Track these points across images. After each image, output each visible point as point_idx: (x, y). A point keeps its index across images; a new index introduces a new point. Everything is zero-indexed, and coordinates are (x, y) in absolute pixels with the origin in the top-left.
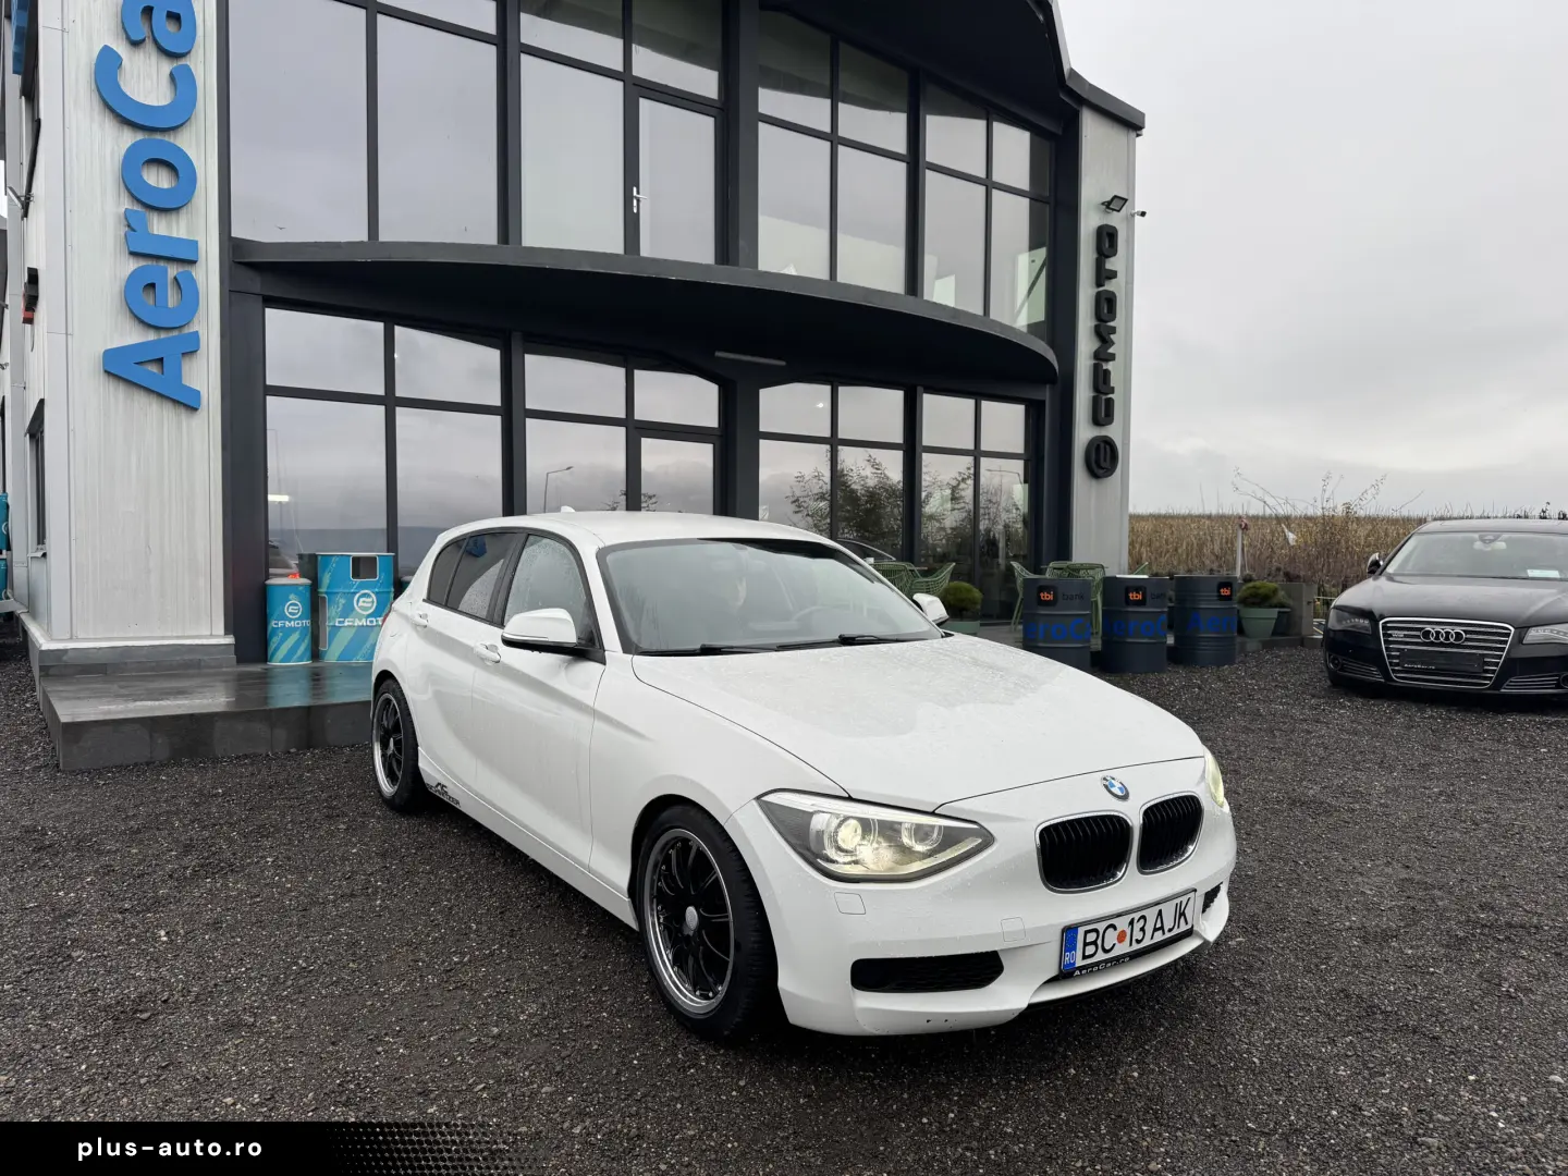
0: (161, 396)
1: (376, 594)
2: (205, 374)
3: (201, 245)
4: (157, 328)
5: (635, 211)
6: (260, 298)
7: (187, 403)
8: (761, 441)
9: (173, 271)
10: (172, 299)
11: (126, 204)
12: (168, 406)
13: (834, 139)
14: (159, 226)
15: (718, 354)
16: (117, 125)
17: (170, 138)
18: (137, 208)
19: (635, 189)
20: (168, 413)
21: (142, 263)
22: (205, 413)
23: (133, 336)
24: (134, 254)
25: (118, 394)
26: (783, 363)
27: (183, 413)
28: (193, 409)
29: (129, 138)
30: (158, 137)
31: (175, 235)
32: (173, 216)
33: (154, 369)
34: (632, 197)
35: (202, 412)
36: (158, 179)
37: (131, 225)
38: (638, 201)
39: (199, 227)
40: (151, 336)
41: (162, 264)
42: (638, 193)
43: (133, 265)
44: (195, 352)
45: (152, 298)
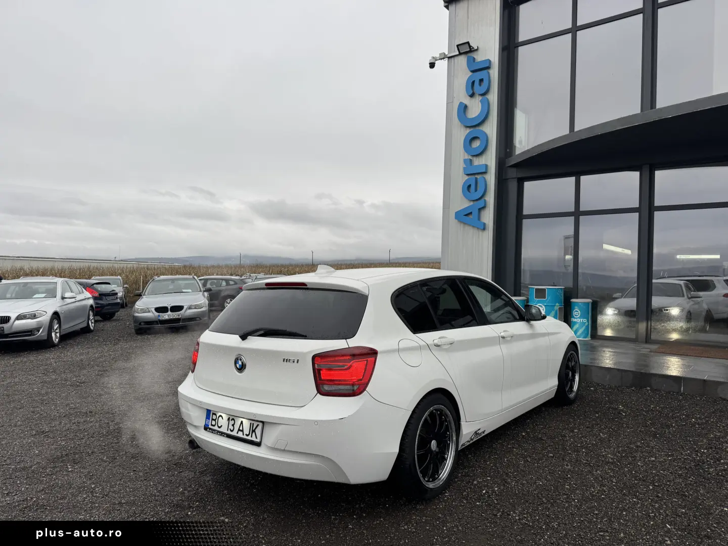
1: (545, 306)
3: (489, 165)
4: (472, 200)
6: (516, 180)
11: (467, 157)
12: (476, 230)
16: (465, 128)
17: (481, 128)
18: (469, 157)
22: (488, 231)
23: (466, 204)
24: (468, 175)
30: (477, 128)
31: (481, 164)
32: (480, 157)
36: (476, 144)
37: (468, 164)
39: (490, 160)
40: (470, 204)
43: (467, 178)
44: (484, 208)
45: (471, 190)
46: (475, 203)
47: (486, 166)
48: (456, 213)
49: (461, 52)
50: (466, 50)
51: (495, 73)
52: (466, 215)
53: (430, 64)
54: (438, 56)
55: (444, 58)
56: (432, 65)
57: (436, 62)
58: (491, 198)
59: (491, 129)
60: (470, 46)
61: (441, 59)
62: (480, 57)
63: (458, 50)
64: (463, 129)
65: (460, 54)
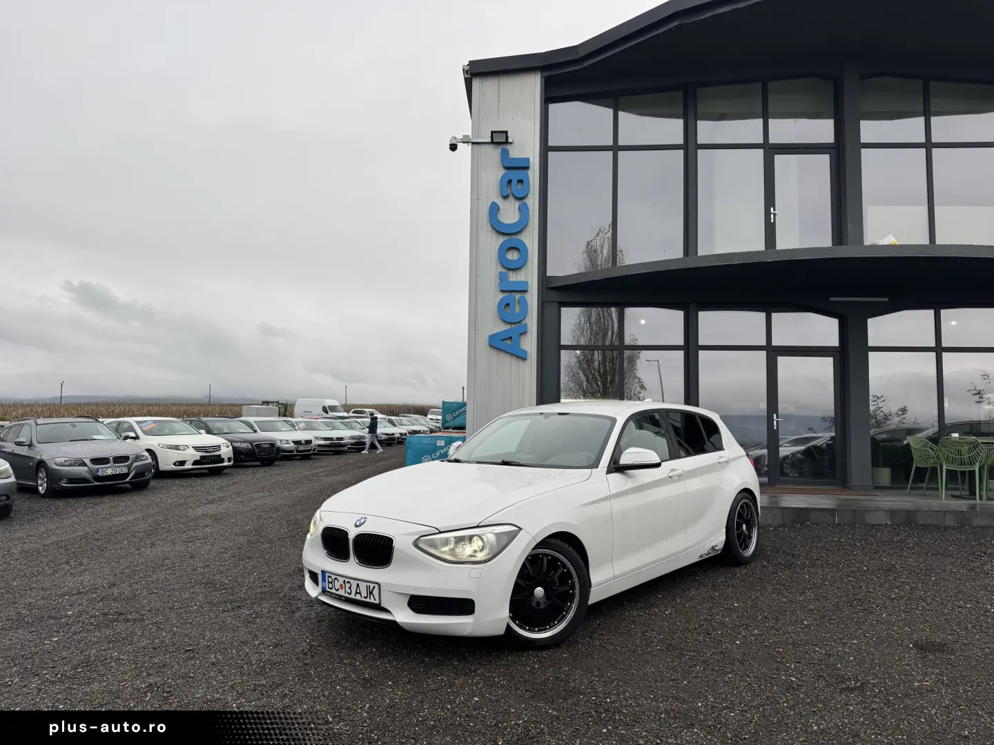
0: (511, 354)
2: (530, 344)
3: (530, 283)
4: (511, 323)
5: (772, 221)
6: (557, 304)
7: (522, 357)
8: (870, 353)
9: (518, 296)
10: (517, 310)
11: (500, 269)
12: (515, 358)
13: (929, 145)
14: (513, 277)
15: (832, 299)
16: (497, 235)
17: (518, 237)
18: (504, 270)
19: (772, 209)
20: (514, 361)
21: (505, 294)
22: (530, 360)
23: (501, 328)
24: (502, 291)
25: (494, 353)
26: (886, 299)
27: (520, 360)
28: (524, 359)
29: (502, 239)
30: (514, 237)
31: (519, 280)
32: (518, 272)
33: (508, 342)
34: (771, 213)
35: (528, 361)
36: (513, 256)
37: (502, 278)
38: (775, 215)
39: (530, 276)
40: (508, 327)
41: (513, 294)
42: (774, 210)
43: (502, 295)
44: (525, 333)
45: (509, 310)
46: (513, 326)
47: (526, 283)
48: (490, 336)
49: (495, 141)
50: (500, 139)
51: (534, 175)
52: (503, 340)
53: (450, 145)
54: (460, 137)
55: (468, 143)
56: (453, 147)
57: (458, 144)
58: (532, 323)
59: (530, 239)
60: (507, 137)
61: (464, 142)
62: (515, 153)
63: (492, 137)
64: (494, 235)
65: (492, 142)
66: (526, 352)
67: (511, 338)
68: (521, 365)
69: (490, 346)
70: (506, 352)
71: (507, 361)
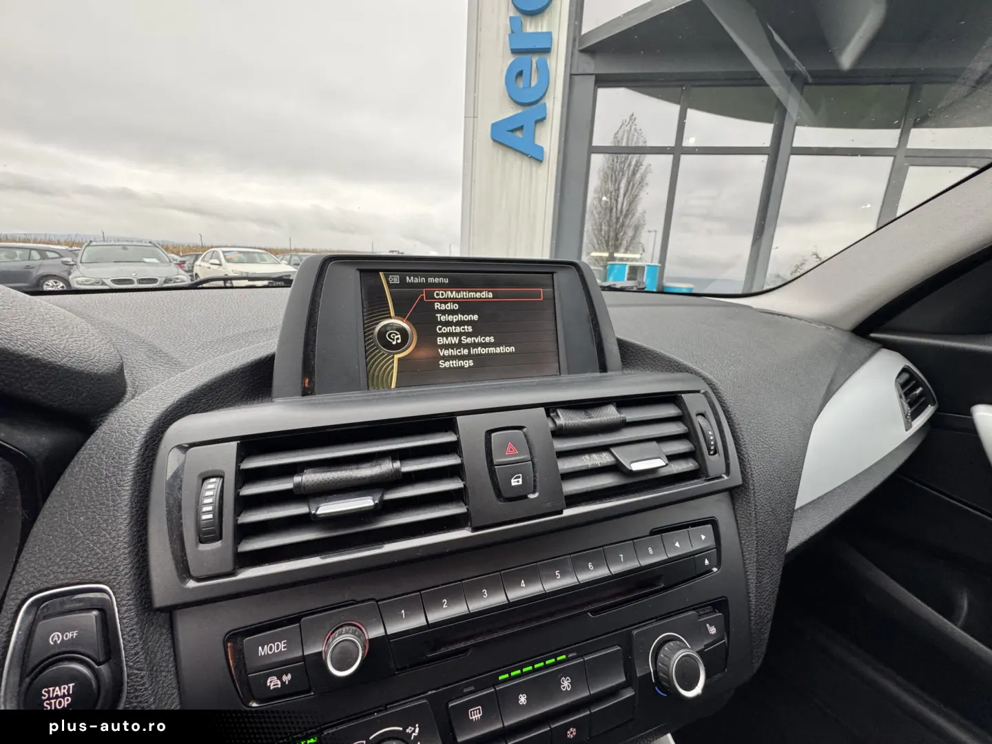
0: (523, 153)
2: (549, 138)
3: (556, 35)
4: (522, 105)
7: (537, 157)
9: (536, 60)
10: (534, 83)
12: (526, 161)
14: (531, 26)
20: (526, 164)
21: (517, 57)
22: (547, 164)
23: (510, 111)
24: (514, 51)
25: (499, 152)
27: (534, 163)
28: (540, 161)
31: (539, 31)
32: (539, 18)
33: (519, 134)
35: (544, 166)
37: (515, 28)
40: (519, 110)
41: (529, 56)
43: (512, 59)
44: (543, 120)
45: (521, 84)
46: (527, 108)
47: (549, 36)
48: (493, 125)
52: (513, 131)
66: (542, 149)
67: (521, 128)
68: (534, 169)
69: (494, 141)
70: (516, 150)
71: (516, 164)
